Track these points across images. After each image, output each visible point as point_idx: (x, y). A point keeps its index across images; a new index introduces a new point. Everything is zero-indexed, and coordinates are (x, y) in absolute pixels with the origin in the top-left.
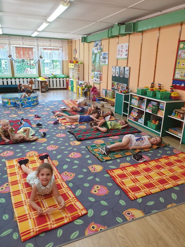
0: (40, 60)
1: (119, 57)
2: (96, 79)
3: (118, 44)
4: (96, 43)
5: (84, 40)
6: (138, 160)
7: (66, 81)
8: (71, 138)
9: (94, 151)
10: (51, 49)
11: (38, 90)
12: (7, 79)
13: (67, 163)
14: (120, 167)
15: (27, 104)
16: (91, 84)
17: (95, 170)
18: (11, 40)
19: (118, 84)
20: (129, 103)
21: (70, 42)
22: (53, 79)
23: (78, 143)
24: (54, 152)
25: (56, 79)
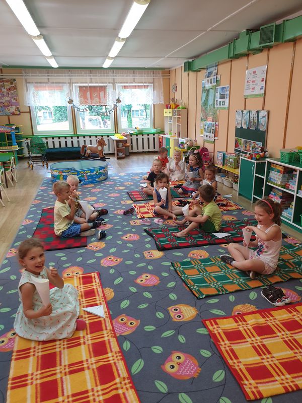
0: (116, 106)
1: (248, 93)
2: (208, 134)
3: (247, 69)
4: (209, 71)
5: (189, 67)
6: (273, 300)
7: (159, 138)
8: (148, 242)
9: (185, 274)
10: (135, 86)
11: (113, 154)
12: (66, 138)
13: (129, 295)
14: (233, 315)
15: (88, 179)
16: (200, 143)
17: (180, 317)
18: (72, 76)
19: (246, 143)
20: (265, 178)
21: (166, 72)
22: (137, 136)
23: (158, 254)
24: (112, 271)
25: (143, 137)
